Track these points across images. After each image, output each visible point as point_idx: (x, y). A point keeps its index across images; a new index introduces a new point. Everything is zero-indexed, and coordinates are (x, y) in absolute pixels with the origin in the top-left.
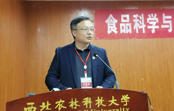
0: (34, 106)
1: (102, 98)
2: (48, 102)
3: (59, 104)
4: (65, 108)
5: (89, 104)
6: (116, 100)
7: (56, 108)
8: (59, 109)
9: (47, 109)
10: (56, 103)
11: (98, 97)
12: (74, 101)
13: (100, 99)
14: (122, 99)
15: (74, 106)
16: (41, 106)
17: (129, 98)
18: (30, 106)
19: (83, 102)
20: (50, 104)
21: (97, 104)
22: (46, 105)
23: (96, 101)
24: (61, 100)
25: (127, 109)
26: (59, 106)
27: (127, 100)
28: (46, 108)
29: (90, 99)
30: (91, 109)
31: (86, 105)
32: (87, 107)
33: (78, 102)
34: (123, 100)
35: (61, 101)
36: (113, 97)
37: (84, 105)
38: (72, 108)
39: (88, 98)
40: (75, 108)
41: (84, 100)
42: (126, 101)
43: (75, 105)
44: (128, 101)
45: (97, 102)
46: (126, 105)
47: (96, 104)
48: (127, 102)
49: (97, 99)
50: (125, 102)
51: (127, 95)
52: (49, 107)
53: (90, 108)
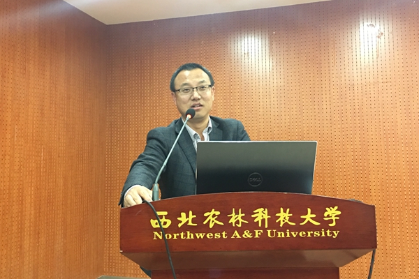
0: (167, 217)
1: (288, 210)
2: (191, 212)
3: (210, 217)
4: (222, 224)
5: (263, 221)
6: (314, 216)
7: (205, 223)
8: (211, 226)
9: (190, 223)
10: (206, 215)
11: (282, 209)
12: (237, 213)
13: (285, 212)
14: (326, 214)
15: (237, 222)
16: (179, 219)
17: (339, 213)
18: (161, 217)
19: (253, 216)
20: (195, 216)
21: (280, 221)
22: (187, 216)
23: (277, 215)
24: (213, 210)
25: (334, 232)
26: (210, 220)
27: (336, 216)
28: (188, 222)
29: (266, 212)
30: (268, 229)
31: (258, 222)
32: (260, 225)
33: (244, 215)
34: (328, 216)
35: (213, 212)
36: (309, 210)
37: (256, 221)
38: (234, 225)
39: (262, 209)
40: (240, 226)
41: (255, 212)
42: (334, 218)
43: (238, 220)
44: (338, 218)
45: (279, 217)
46: (334, 224)
47: (277, 221)
48: (336, 220)
49: (280, 212)
50: (332, 220)
51: (336, 208)
52: (193, 221)
53: (266, 226)
